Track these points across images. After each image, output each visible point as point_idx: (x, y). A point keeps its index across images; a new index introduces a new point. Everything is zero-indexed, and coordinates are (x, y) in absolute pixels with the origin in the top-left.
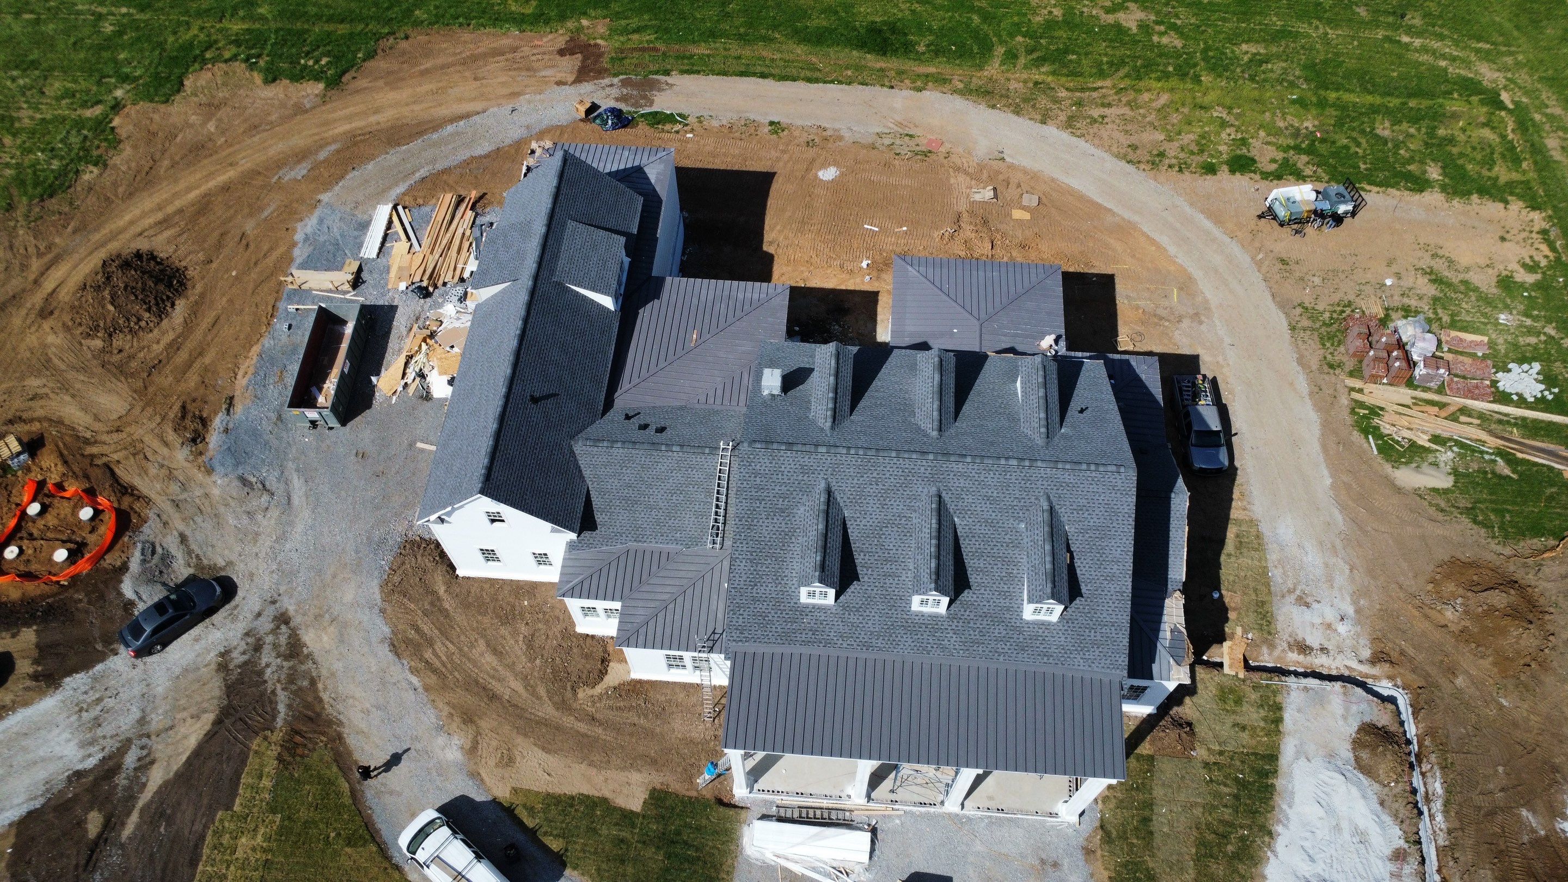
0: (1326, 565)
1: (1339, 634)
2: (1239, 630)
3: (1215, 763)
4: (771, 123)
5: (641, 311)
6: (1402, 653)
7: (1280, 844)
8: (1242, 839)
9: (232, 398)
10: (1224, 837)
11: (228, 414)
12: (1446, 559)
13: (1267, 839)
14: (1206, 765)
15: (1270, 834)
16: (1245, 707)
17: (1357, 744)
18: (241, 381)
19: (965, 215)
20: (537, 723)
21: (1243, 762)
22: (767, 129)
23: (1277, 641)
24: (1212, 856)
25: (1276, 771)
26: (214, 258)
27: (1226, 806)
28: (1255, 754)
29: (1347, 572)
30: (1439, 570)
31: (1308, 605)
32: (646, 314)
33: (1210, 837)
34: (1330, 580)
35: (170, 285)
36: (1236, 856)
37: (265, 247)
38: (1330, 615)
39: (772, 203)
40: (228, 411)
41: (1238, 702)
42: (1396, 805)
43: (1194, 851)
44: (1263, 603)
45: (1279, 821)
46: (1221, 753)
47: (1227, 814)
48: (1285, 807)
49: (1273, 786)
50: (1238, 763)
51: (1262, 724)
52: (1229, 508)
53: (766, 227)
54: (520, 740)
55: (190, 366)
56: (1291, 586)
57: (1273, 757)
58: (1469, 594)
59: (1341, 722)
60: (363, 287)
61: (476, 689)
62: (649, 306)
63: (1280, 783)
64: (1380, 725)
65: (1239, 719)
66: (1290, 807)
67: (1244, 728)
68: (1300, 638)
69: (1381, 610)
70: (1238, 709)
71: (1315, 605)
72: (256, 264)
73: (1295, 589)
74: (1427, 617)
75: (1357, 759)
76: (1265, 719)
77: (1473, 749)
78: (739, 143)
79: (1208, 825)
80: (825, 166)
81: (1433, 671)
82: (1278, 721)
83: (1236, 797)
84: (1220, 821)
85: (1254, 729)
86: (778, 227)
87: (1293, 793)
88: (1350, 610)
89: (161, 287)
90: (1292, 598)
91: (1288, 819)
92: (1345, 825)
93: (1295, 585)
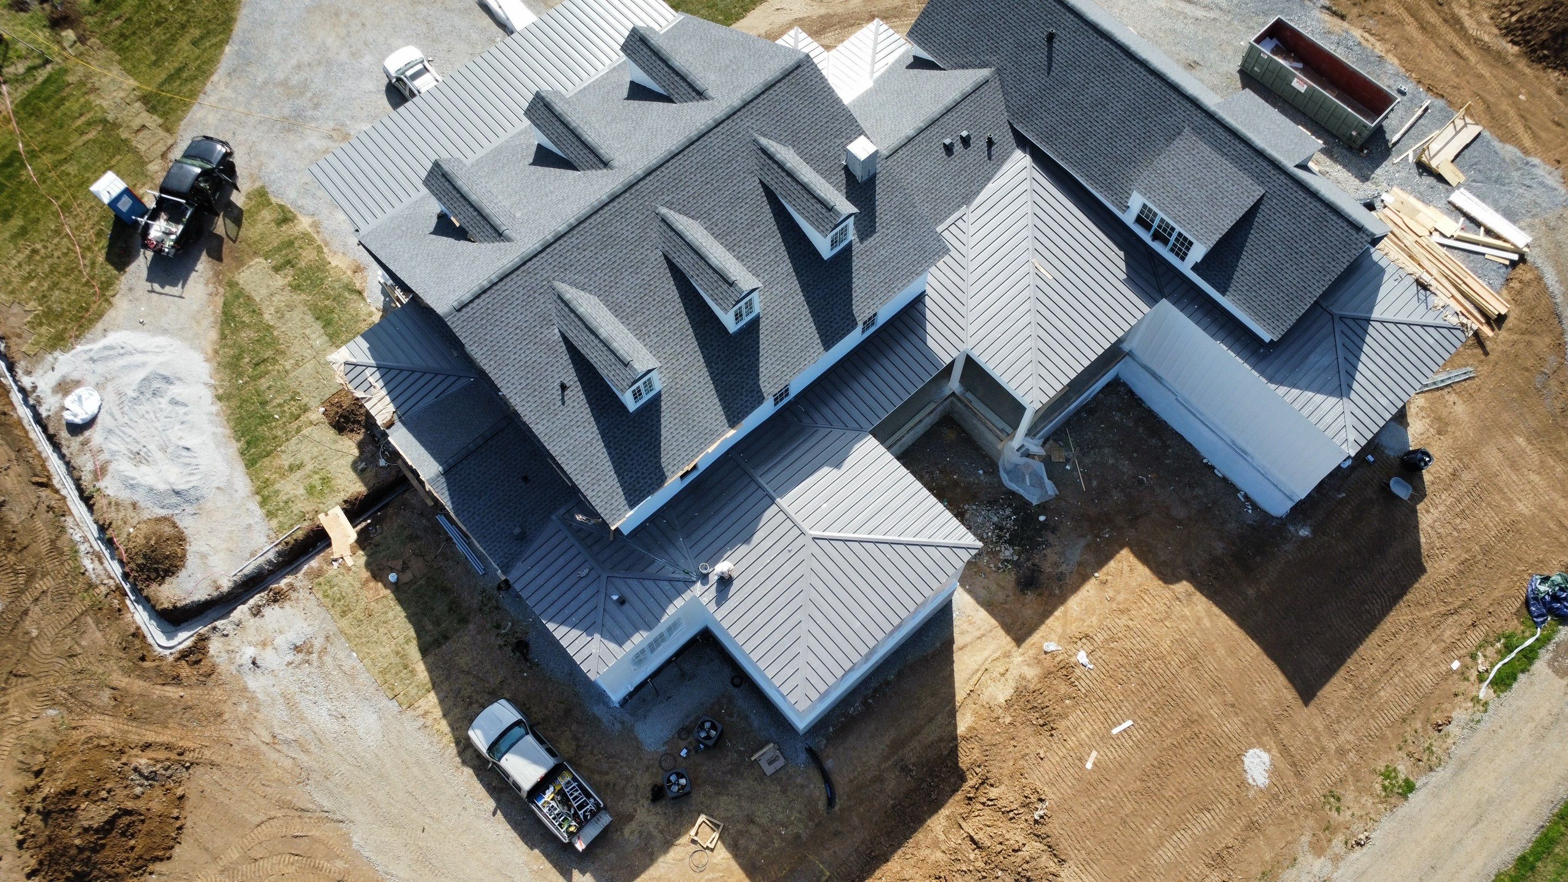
0: (302, 718)
1: (250, 644)
2: (349, 562)
3: (299, 416)
4: (1409, 787)
5: (1122, 254)
6: (176, 680)
7: (207, 395)
8: (240, 375)
9: (1343, 17)
10: (257, 364)
11: (1323, 7)
12: (177, 850)
13: (221, 391)
14: (305, 409)
15: (220, 398)
16: (302, 491)
17: (181, 539)
18: (1357, 33)
19: (1053, 866)
20: (824, 28)
21: (275, 438)
22: (1403, 769)
23: (306, 583)
24: (258, 341)
25: (242, 454)
26: (1562, 97)
27: (269, 388)
28: (268, 454)
29: (277, 731)
30: (178, 824)
31: (297, 649)
32: (1115, 258)
33: (269, 353)
34: (291, 704)
35: (1543, 45)
36: (239, 357)
37: (1543, 135)
38: (269, 658)
39: (1251, 650)
40: (1328, 9)
41: (311, 490)
42: (121, 515)
43: (276, 333)
44: (344, 614)
45: (218, 415)
46: (299, 430)
47: (264, 383)
48: (220, 430)
49: (238, 440)
50: (280, 433)
51: (277, 486)
52: (441, 701)
53: (1216, 610)
54: (823, 11)
55: (1412, 16)
56: (325, 658)
57: (251, 464)
58: (130, 805)
59: (205, 549)
60: (1414, 171)
61: (890, 12)
62: (1123, 265)
63: (234, 447)
64: (168, 580)
65: (299, 474)
66: (213, 434)
67: (291, 469)
68: (287, 605)
69: (220, 715)
70: (307, 482)
71: (290, 658)
72: (1523, 117)
73: (320, 657)
74: (169, 747)
75: (174, 526)
76: (277, 492)
77: (69, 631)
78: (1397, 713)
79: (275, 362)
80: (1275, 772)
81: (137, 685)
82: (264, 502)
83: (264, 403)
84: (267, 373)
85: (283, 476)
86: (1207, 623)
87: (218, 446)
88: (254, 683)
89: (1545, 36)
90: (318, 644)
91: (211, 421)
92: (158, 455)
93: (322, 665)
